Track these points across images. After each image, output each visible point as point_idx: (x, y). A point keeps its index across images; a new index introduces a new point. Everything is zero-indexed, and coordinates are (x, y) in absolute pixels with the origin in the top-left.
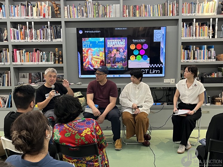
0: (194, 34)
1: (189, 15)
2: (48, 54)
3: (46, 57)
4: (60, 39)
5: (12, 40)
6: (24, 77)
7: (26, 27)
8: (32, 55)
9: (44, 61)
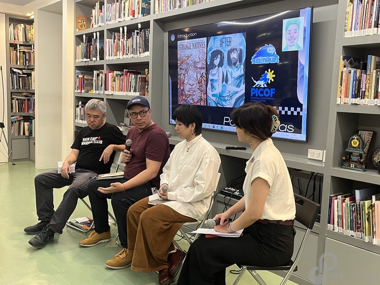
2: (136, 78)
3: (134, 84)
4: (147, 52)
5: (107, 57)
6: (128, 117)
7: (120, 36)
8: (122, 80)
9: (132, 89)
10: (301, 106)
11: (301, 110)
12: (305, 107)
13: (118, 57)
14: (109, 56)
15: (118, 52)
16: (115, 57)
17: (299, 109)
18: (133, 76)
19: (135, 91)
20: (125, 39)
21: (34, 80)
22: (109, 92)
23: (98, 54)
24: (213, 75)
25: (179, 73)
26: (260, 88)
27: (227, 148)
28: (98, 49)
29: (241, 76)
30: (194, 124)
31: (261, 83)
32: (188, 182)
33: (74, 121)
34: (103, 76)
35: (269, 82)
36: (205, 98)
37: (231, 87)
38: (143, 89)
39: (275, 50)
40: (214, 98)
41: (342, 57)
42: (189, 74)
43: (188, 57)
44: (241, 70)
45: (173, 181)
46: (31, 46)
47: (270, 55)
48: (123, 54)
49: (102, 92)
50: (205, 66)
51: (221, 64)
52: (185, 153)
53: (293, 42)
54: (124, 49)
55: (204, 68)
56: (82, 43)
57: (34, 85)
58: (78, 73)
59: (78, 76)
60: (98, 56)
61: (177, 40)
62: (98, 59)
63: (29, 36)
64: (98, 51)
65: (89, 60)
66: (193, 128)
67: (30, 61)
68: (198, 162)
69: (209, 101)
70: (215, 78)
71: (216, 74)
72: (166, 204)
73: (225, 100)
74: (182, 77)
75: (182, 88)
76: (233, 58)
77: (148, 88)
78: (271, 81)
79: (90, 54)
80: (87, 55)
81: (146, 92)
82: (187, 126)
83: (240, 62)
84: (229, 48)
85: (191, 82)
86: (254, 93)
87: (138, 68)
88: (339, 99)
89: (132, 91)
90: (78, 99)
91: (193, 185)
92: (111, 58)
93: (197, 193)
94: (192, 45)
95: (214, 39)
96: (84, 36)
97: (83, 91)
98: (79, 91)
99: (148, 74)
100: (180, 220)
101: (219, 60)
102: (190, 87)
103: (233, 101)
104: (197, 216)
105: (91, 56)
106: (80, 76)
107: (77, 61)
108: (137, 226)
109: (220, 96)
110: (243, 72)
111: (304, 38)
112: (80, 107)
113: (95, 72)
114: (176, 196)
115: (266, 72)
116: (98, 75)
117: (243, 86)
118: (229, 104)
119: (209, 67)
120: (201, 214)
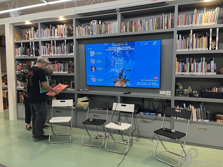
0: (191, 46)
1: (185, 26)
2: (64, 65)
3: (63, 68)
4: (72, 53)
7: (51, 45)
8: (54, 66)
16: (49, 55)
20: (55, 46)
54: (54, 51)
56: (20, 47)
62: (34, 55)
64: (34, 51)
65: (27, 56)
80: (25, 53)
81: (71, 71)
88: (176, 73)
89: (62, 71)
92: (45, 55)
96: (22, 44)
106: (20, 64)
107: (17, 56)
113: (33, 62)
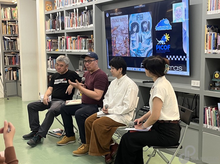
2: (85, 41)
3: (84, 45)
4: (92, 24)
5: (66, 28)
6: (81, 65)
7: (74, 14)
8: (77, 42)
9: (83, 48)
10: (185, 55)
11: (186, 57)
12: (188, 55)
13: (73, 28)
14: (68, 27)
15: (73, 25)
16: (72, 28)
17: (184, 57)
18: (84, 40)
19: (85, 49)
20: (78, 16)
21: (19, 44)
22: (69, 50)
23: (60, 26)
24: (133, 38)
25: (112, 37)
26: (161, 45)
27: (144, 82)
28: (60, 23)
29: (150, 38)
30: (122, 69)
31: (162, 42)
32: (120, 103)
33: (47, 69)
34: (65, 40)
35: (167, 41)
36: (129, 52)
37: (144, 45)
38: (90, 48)
39: (169, 22)
40: (134, 52)
41: (206, 26)
42: (118, 37)
43: (118, 27)
44: (149, 34)
45: (111, 103)
46: (15, 21)
47: (166, 25)
48: (77, 26)
49: (64, 50)
50: (128, 32)
51: (137, 31)
52: (117, 86)
53: (179, 17)
54: (77, 23)
55: (127, 33)
56: (49, 19)
57: (19, 47)
58: (48, 38)
59: (48, 40)
60: (61, 27)
61: (110, 16)
62: (61, 29)
63: (14, 15)
64: (60, 24)
65: (54, 30)
66: (121, 71)
67: (15, 31)
68: (124, 91)
69: (131, 54)
70: (134, 39)
71: (135, 37)
72: (108, 116)
73: (141, 53)
74: (114, 39)
75: (114, 46)
76: (145, 27)
77: (93, 47)
78: (167, 40)
79: (55, 26)
80: (53, 27)
81: (92, 49)
82: (117, 70)
83: (149, 29)
84: (142, 21)
85: (120, 42)
86: (158, 48)
87: (86, 35)
88: (206, 51)
89: (83, 49)
90: (48, 55)
91: (123, 104)
92: (69, 28)
93: (125, 108)
94: (119, 19)
95: (133, 16)
96: (51, 15)
97: (52, 50)
98: (49, 50)
99: (93, 38)
100: (116, 125)
101: (136, 28)
102: (120, 45)
103: (146, 53)
104: (126, 122)
105: (56, 27)
106: (49, 40)
107: (47, 30)
108: (91, 130)
109: (138, 51)
110: (151, 36)
111: (185, 15)
112: (50, 60)
113: (59, 38)
114: (113, 111)
115: (164, 35)
116: (61, 39)
117: (151, 44)
118: (144, 55)
119: (130, 33)
120: (128, 121)
